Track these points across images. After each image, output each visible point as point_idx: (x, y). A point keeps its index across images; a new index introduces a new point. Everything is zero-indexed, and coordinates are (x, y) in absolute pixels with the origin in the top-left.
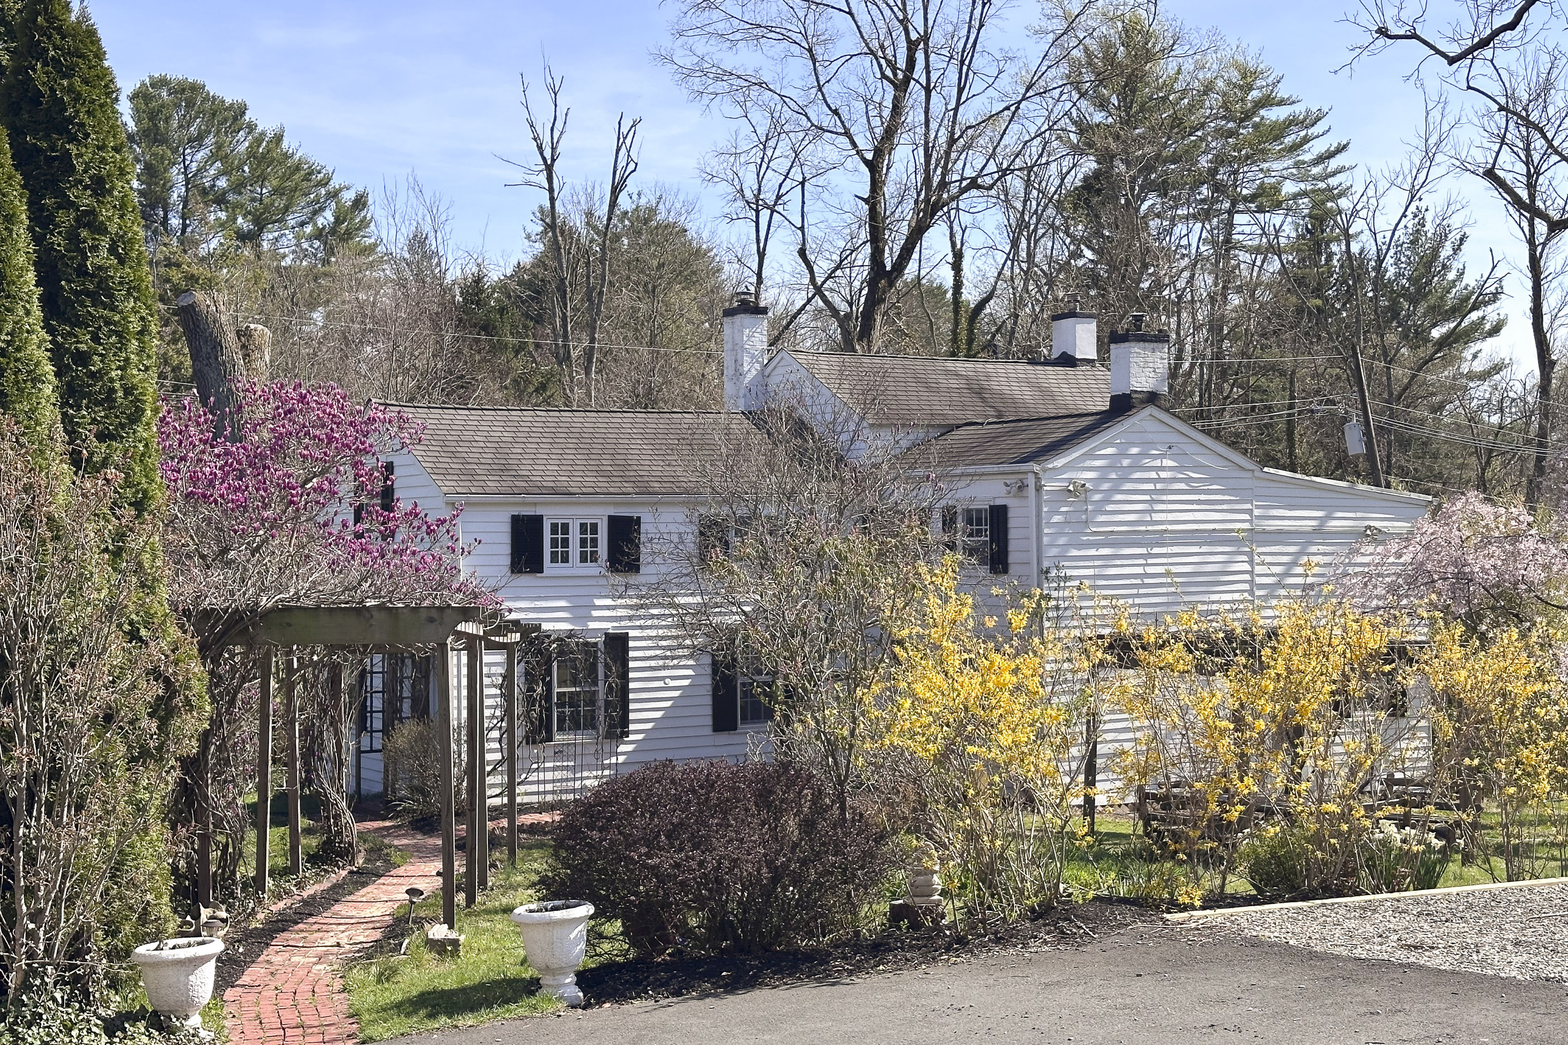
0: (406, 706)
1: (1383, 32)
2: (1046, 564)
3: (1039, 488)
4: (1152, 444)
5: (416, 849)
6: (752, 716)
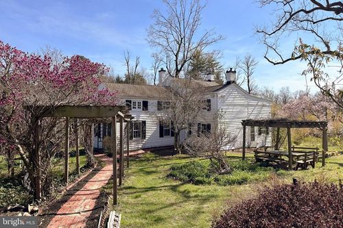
0: (107, 133)
1: (258, 31)
2: (218, 109)
3: (217, 96)
4: (234, 89)
5: (108, 161)
6: (166, 135)
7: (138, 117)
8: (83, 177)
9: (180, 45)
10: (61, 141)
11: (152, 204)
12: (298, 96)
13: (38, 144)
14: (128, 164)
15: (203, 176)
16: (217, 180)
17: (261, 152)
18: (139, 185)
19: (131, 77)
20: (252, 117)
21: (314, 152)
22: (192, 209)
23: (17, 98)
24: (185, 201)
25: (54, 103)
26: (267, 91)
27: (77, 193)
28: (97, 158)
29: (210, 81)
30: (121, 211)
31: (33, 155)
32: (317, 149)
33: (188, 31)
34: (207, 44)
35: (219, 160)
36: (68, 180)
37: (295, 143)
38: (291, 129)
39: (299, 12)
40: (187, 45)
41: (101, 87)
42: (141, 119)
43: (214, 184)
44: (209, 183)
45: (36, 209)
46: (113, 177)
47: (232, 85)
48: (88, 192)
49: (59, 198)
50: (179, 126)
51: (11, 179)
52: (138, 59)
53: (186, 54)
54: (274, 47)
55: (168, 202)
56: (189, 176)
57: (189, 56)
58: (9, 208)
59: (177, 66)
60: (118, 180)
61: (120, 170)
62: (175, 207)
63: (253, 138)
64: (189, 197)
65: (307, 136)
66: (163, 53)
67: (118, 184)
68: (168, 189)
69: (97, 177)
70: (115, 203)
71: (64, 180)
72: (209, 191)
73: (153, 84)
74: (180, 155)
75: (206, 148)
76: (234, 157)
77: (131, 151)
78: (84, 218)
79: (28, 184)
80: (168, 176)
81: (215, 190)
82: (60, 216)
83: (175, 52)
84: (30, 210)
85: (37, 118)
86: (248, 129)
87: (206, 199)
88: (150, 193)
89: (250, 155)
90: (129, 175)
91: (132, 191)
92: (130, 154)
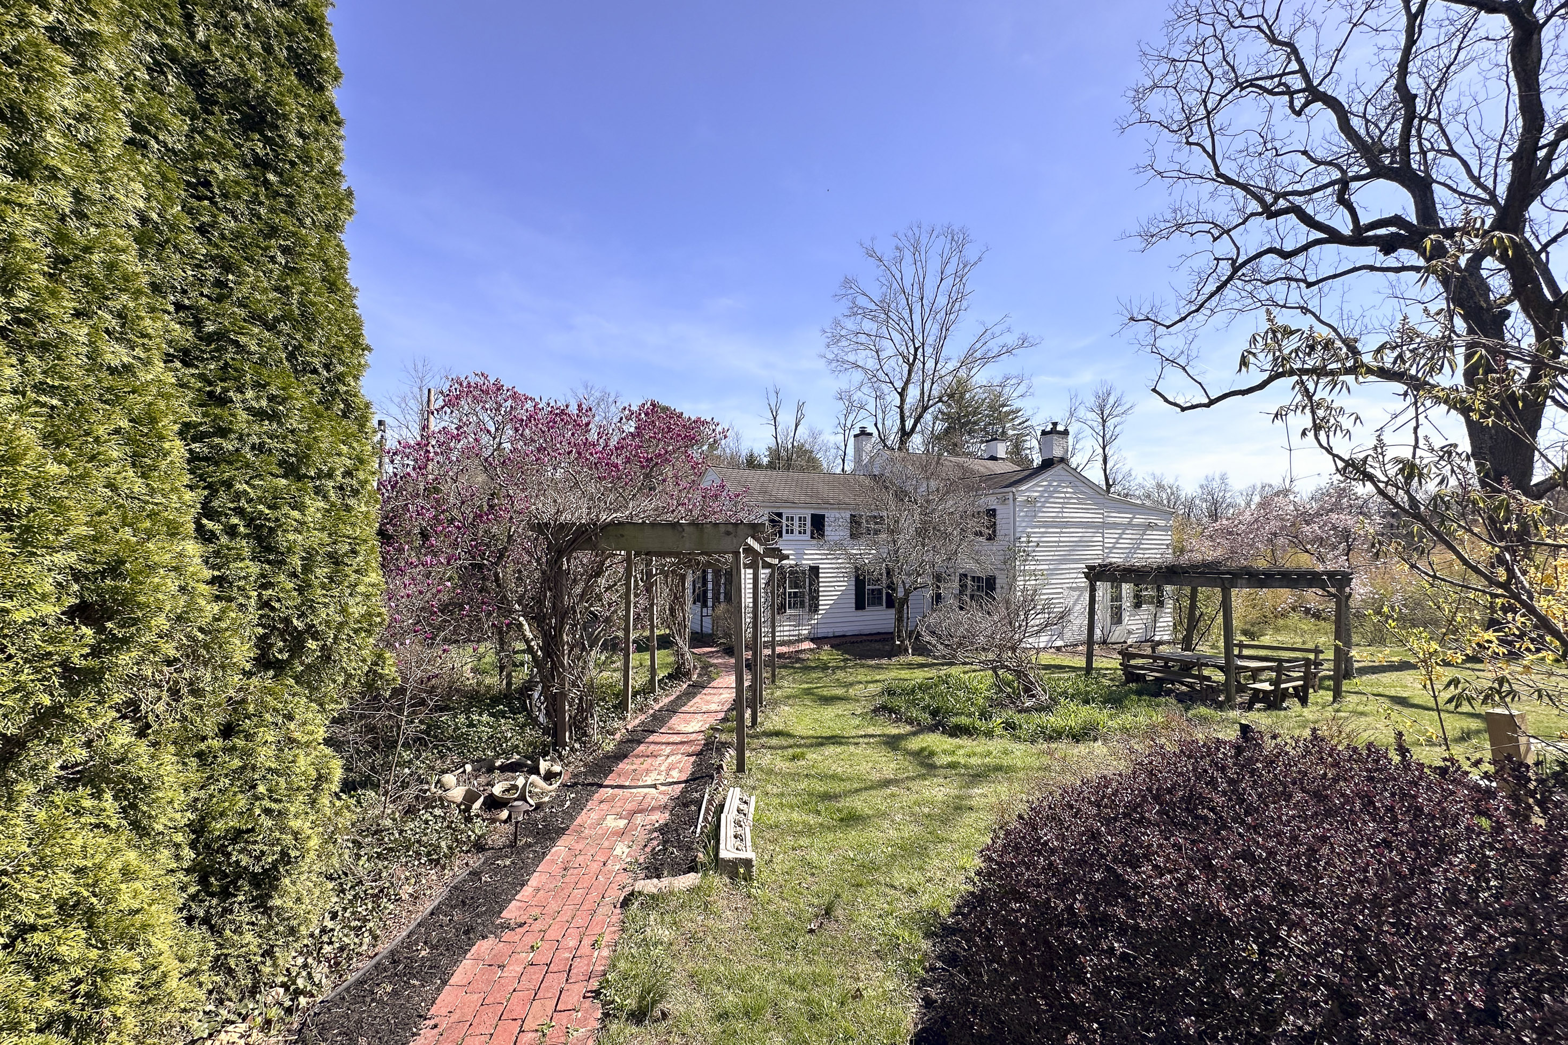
0: (722, 596)
1: (1132, 319)
2: (1018, 535)
3: (1014, 499)
4: (1063, 481)
5: (726, 666)
6: (872, 604)
7: (800, 555)
8: (666, 700)
9: (911, 366)
10: (615, 611)
11: (834, 777)
12: (1257, 499)
13: (563, 614)
14: (773, 675)
15: (970, 715)
16: (1010, 726)
17: (1143, 656)
18: (800, 729)
19: (783, 453)
20: (1116, 559)
21: (1308, 660)
22: (940, 797)
23: (517, 507)
24: (923, 777)
25: (597, 516)
26: (1160, 487)
27: (652, 738)
28: (698, 657)
29: (993, 458)
30: (754, 788)
31: (551, 644)
32: (1317, 651)
33: (933, 329)
34: (985, 360)
35: (1019, 674)
36: (631, 706)
37: (1245, 633)
38: (1234, 592)
39: (1259, 255)
40: (930, 364)
41: (710, 480)
42: (807, 562)
43: (1002, 737)
44: (989, 734)
45: (557, 768)
46: (738, 704)
47: (1057, 469)
48: (677, 738)
49: (609, 746)
50: (908, 581)
51: (506, 696)
52: (800, 408)
53: (927, 386)
54: (1182, 361)
55: (875, 776)
56: (934, 713)
57: (935, 393)
58: (498, 763)
59: (903, 420)
60: (748, 714)
61: (752, 688)
62: (893, 789)
63: (1117, 618)
64: (933, 767)
65: (1284, 615)
66: (865, 389)
67: (748, 722)
68: (880, 743)
69: (698, 702)
70: (741, 767)
71: (621, 707)
72: (989, 753)
73: (839, 471)
74: (910, 658)
75: (982, 640)
76: (1060, 668)
77: (783, 643)
78: (664, 799)
79: (540, 710)
80: (876, 711)
81: (1005, 752)
82: (610, 791)
83: (899, 385)
84: (542, 772)
85: (560, 553)
86: (1103, 589)
87: (978, 776)
88: (830, 750)
89: (1108, 663)
90: (775, 703)
91: (783, 742)
92: (779, 649)
